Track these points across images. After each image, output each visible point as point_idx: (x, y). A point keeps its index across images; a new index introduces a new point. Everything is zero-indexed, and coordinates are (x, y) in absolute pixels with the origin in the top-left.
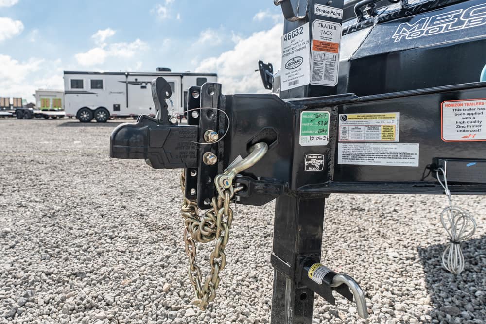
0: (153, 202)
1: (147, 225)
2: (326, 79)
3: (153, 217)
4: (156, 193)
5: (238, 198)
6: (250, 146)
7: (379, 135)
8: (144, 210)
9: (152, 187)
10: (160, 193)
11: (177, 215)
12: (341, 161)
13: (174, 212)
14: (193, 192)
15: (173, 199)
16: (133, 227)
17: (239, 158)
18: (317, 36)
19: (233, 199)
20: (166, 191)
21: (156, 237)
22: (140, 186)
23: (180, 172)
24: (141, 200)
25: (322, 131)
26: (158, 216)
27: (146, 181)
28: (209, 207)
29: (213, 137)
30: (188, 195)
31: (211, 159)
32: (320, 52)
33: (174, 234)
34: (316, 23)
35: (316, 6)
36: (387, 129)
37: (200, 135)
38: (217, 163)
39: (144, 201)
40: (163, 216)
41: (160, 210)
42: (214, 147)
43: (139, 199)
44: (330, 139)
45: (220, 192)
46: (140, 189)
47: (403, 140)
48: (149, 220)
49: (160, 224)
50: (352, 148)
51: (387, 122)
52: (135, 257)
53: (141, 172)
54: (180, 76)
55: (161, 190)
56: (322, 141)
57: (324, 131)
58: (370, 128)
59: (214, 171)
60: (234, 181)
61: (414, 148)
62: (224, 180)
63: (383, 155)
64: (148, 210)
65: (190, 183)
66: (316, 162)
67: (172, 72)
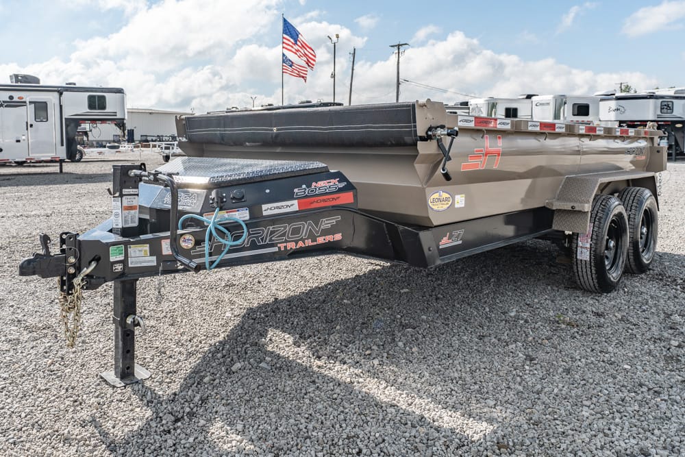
0: (30, 307)
1: (26, 328)
2: (131, 223)
3: (31, 321)
4: (31, 297)
5: (85, 287)
6: (90, 263)
7: (142, 253)
8: (19, 317)
9: (25, 292)
10: (37, 297)
11: (58, 315)
12: (130, 266)
13: (54, 313)
14: (65, 288)
15: (53, 301)
16: (12, 332)
17: (85, 269)
18: (125, 204)
19: (82, 288)
20: (44, 294)
21: (38, 336)
22: (10, 292)
23: (57, 279)
24: (14, 307)
25: (120, 254)
26: (37, 319)
27: (16, 285)
28: (72, 294)
29: (72, 260)
30: (62, 290)
31: (72, 271)
32: (127, 211)
33: (55, 330)
34: (124, 198)
35: (124, 190)
36: (145, 251)
37: (66, 259)
38: (75, 273)
39: (19, 308)
40: (42, 319)
41: (38, 313)
42: (73, 265)
43: (12, 306)
44: (125, 256)
45: (76, 286)
46: (11, 296)
47: (151, 255)
48: (27, 324)
49: (41, 325)
50: (133, 259)
51: (145, 248)
52: (20, 351)
53: (5, 274)
54: (58, 91)
55: (38, 294)
56: (121, 258)
57: (122, 254)
58: (140, 251)
59: (74, 276)
60: (82, 280)
61: (154, 258)
62: (77, 281)
63: (145, 262)
64: (24, 316)
65: (62, 283)
66: (119, 268)
67: (41, 84)
